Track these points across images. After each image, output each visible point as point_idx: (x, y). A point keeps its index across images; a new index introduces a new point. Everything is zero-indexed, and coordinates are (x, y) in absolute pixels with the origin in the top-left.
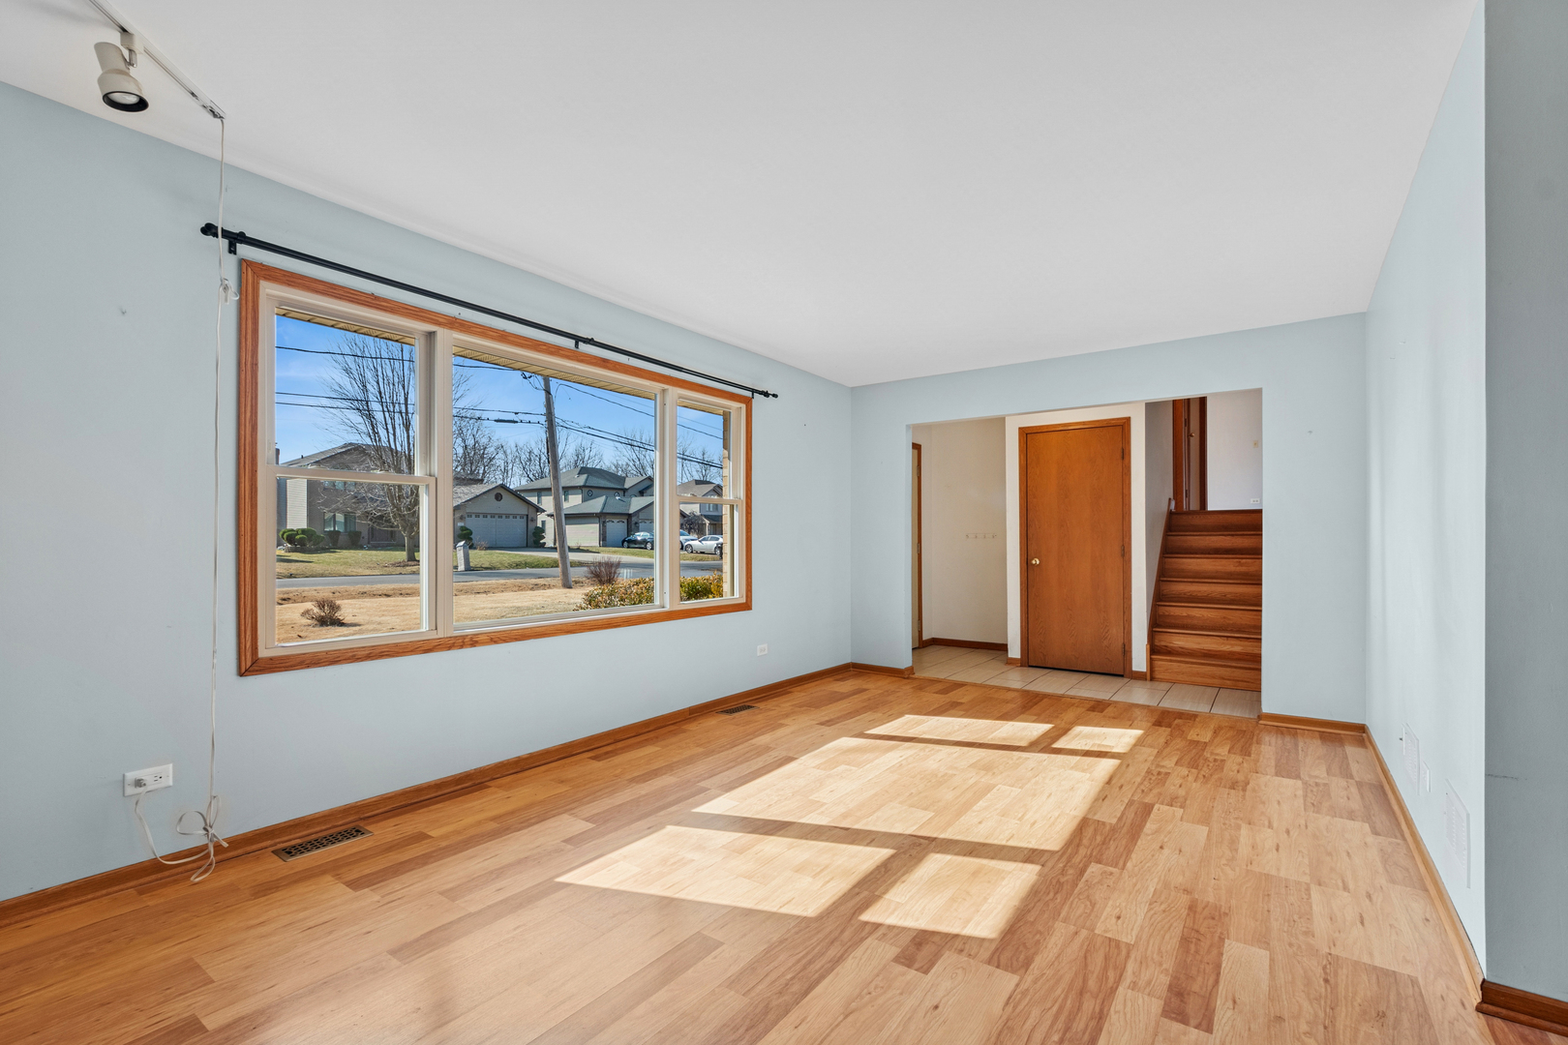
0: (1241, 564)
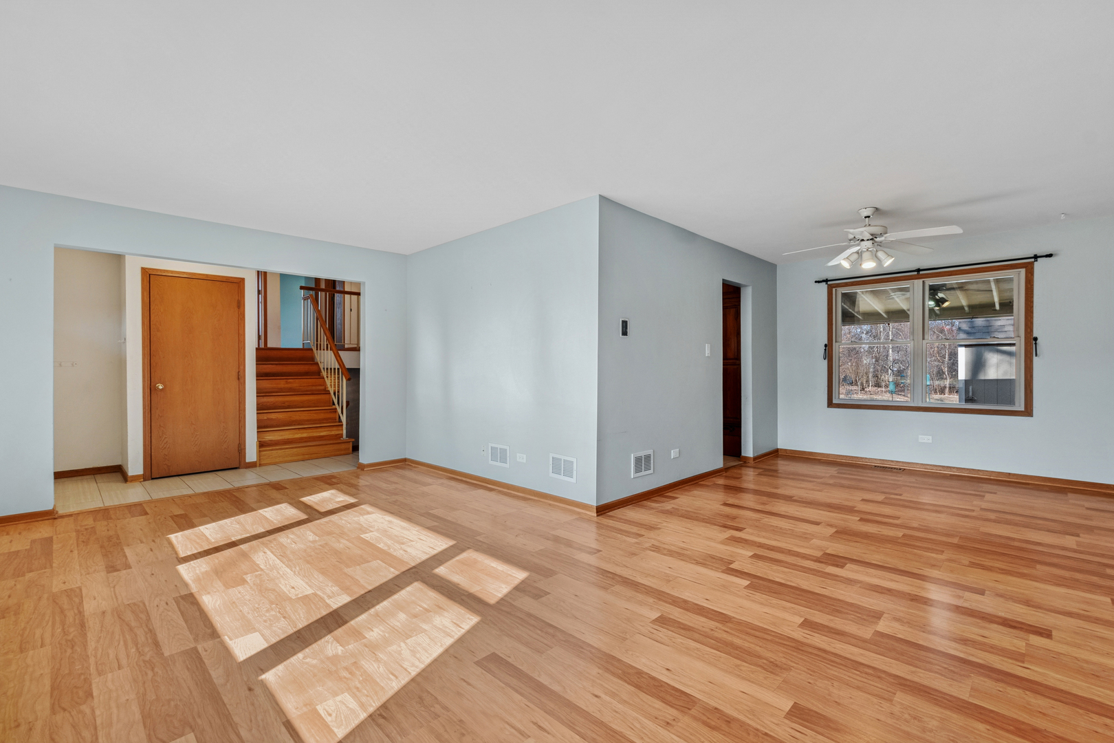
0: (287, 383)
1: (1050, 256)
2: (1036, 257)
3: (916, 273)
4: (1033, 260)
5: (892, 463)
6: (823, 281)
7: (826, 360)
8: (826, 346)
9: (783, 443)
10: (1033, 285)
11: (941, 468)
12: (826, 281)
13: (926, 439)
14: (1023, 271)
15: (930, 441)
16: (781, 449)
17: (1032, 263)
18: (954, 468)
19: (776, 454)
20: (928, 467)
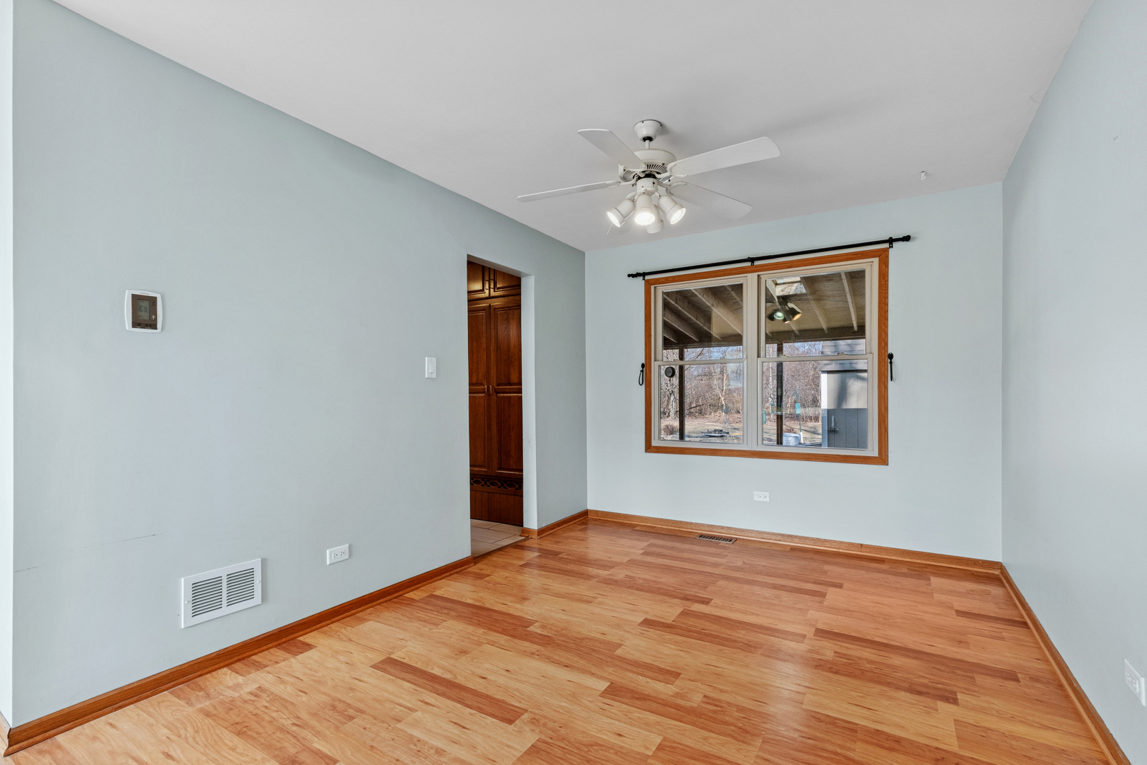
1: (907, 238)
2: (891, 241)
3: (749, 264)
4: (887, 245)
5: (722, 531)
6: (638, 275)
7: (644, 386)
8: (643, 366)
9: (595, 502)
10: (888, 281)
11: (780, 538)
12: (644, 275)
13: (761, 496)
14: (876, 260)
15: (768, 500)
16: (592, 511)
17: (886, 250)
18: (796, 537)
19: (583, 519)
20: (766, 536)
